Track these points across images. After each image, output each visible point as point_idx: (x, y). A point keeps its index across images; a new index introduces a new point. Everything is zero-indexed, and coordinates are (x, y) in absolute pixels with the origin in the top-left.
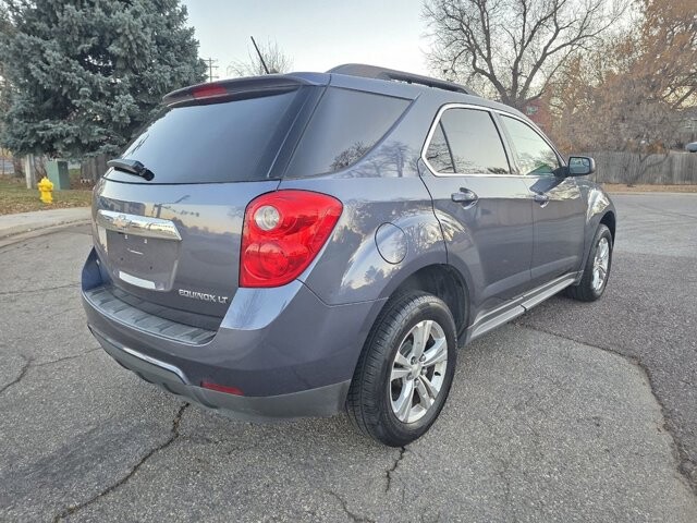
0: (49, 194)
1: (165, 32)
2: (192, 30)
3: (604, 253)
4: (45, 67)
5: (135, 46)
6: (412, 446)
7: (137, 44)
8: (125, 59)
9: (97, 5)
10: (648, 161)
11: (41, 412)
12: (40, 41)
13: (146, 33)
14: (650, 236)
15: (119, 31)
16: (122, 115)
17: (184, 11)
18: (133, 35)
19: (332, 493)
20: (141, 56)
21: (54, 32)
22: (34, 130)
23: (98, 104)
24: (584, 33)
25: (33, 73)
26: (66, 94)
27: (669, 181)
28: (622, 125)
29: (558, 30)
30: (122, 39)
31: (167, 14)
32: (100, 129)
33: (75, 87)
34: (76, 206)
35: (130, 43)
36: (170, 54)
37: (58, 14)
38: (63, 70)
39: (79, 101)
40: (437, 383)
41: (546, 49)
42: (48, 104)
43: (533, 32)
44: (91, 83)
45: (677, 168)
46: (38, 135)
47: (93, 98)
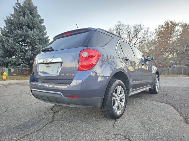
0: (5, 76)
1: (41, 37)
2: (48, 37)
3: (158, 82)
4: (9, 44)
5: (33, 40)
6: (118, 120)
7: (34, 39)
8: (30, 43)
9: (24, 30)
10: (163, 69)
11: (14, 117)
12: (8, 38)
13: (36, 37)
14: (167, 83)
15: (29, 36)
16: (28, 56)
17: (46, 32)
18: (33, 37)
19: (99, 129)
20: (35, 42)
21: (12, 36)
22: (3, 60)
23: (22, 54)
24: (144, 40)
25: (5, 46)
26: (13, 51)
27: (169, 74)
28: (155, 60)
29: (137, 39)
30: (30, 38)
31: (42, 33)
32: (22, 60)
33: (16, 49)
34: (12, 80)
35: (32, 39)
36: (42, 42)
37: (14, 32)
38: (13, 45)
39: (17, 53)
40: (123, 104)
41: (135, 43)
42: (8, 54)
43: (132, 39)
44: (20, 49)
45: (170, 71)
46: (4, 62)
47: (21, 52)
